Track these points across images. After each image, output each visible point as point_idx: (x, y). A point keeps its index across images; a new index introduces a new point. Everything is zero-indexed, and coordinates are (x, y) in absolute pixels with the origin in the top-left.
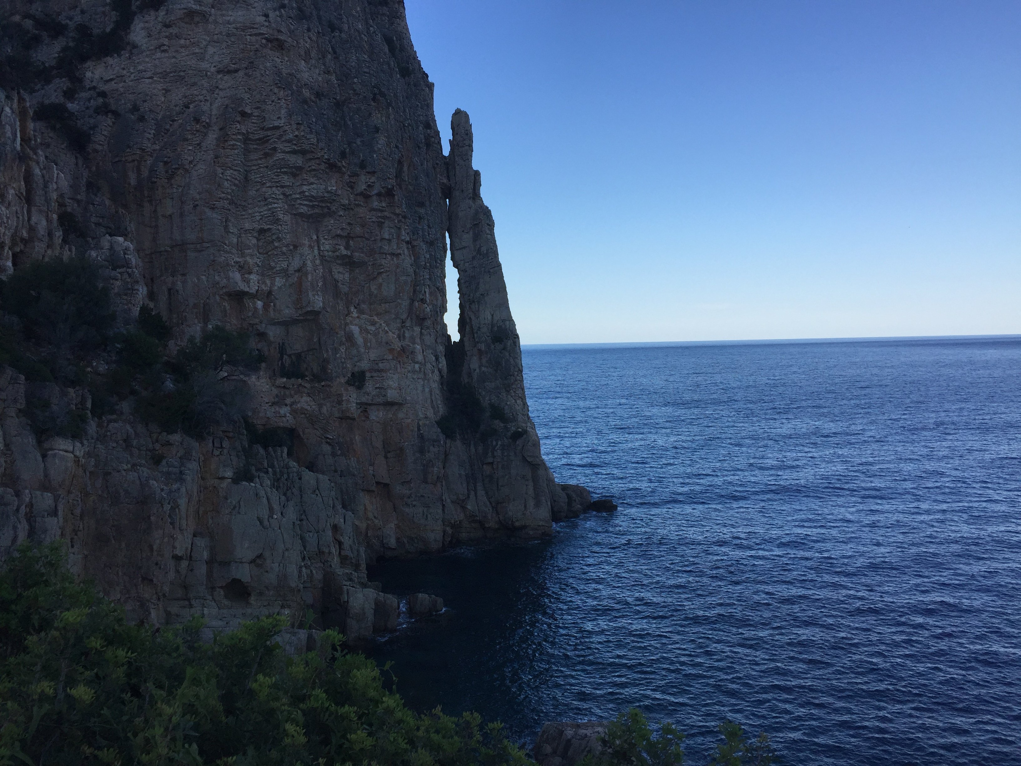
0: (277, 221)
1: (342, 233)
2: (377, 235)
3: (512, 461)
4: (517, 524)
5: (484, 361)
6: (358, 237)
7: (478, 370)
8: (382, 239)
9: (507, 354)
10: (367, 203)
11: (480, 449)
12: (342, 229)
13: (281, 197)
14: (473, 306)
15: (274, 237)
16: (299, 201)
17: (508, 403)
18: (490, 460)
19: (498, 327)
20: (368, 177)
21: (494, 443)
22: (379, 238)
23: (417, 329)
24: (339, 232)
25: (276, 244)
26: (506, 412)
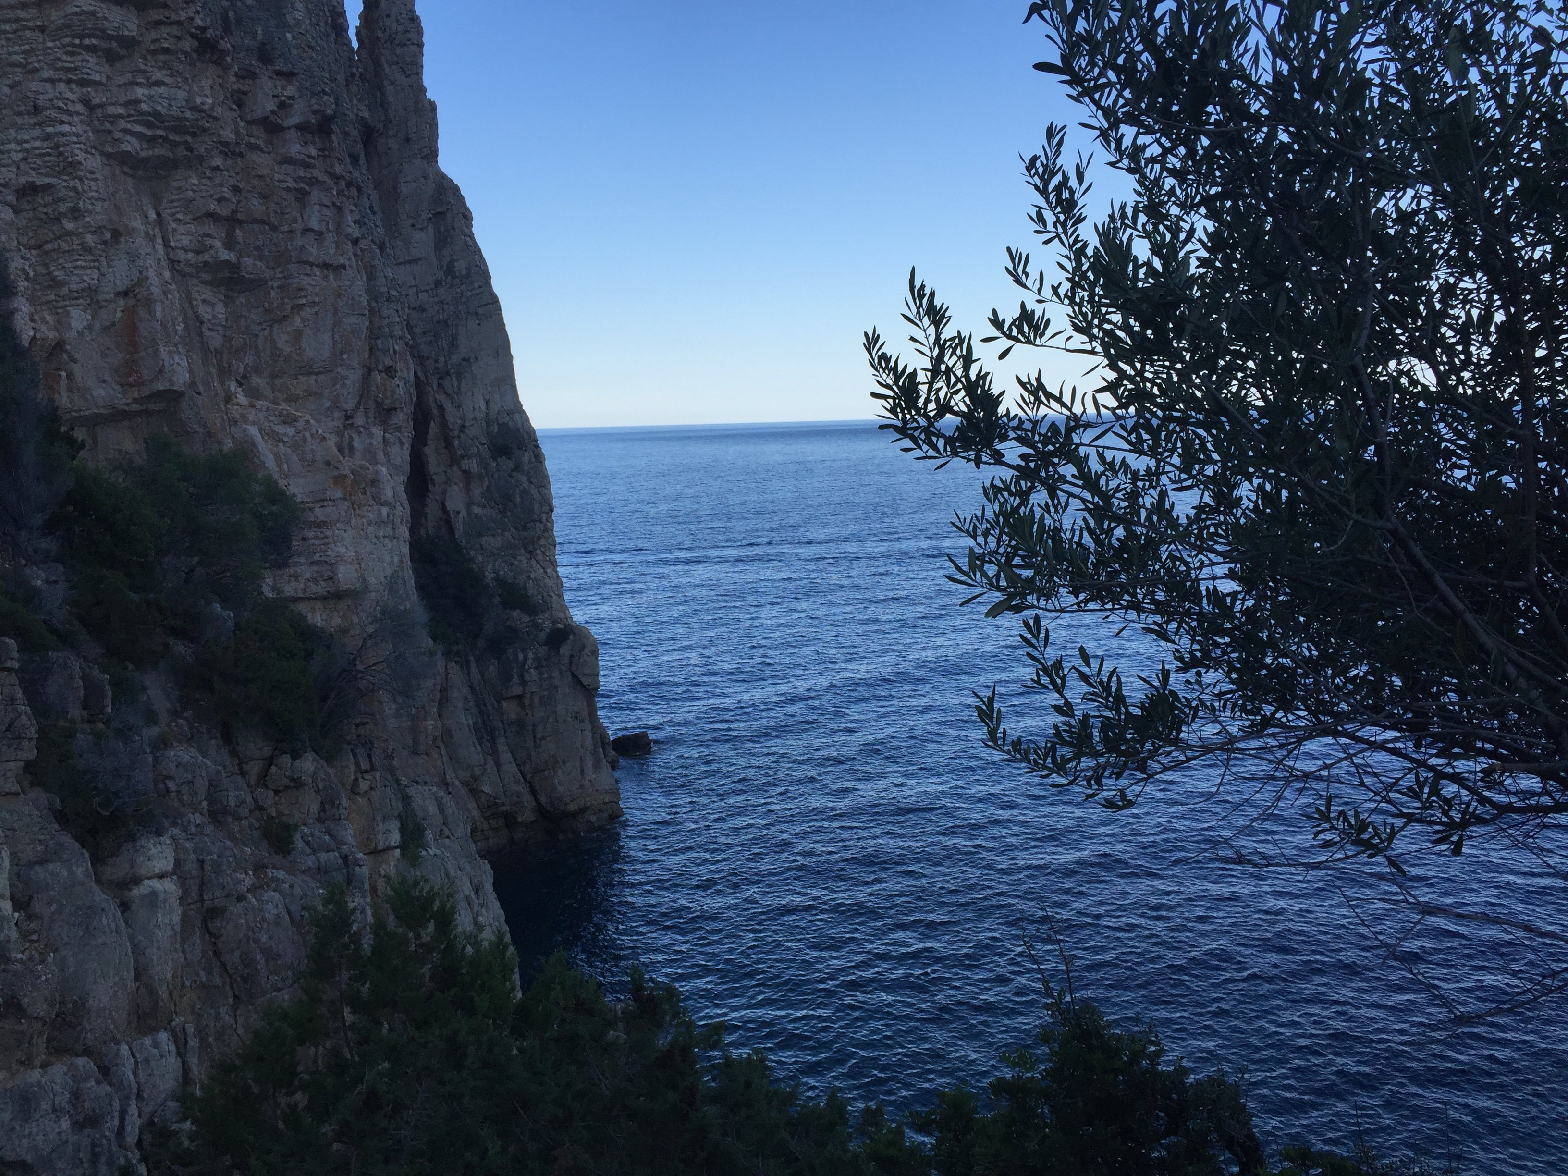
0: (71, 167)
1: (218, 211)
2: (295, 221)
3: (557, 687)
5: (477, 491)
6: (256, 221)
7: (463, 513)
8: (307, 230)
9: (524, 479)
10: (272, 144)
11: (492, 670)
12: (221, 200)
13: (79, 107)
14: (446, 383)
15: (63, 207)
16: (122, 124)
17: (532, 576)
18: (517, 690)
19: (499, 425)
20: (278, 83)
21: (521, 657)
22: (299, 226)
23: (378, 431)
24: (213, 206)
25: (70, 226)
26: (530, 592)
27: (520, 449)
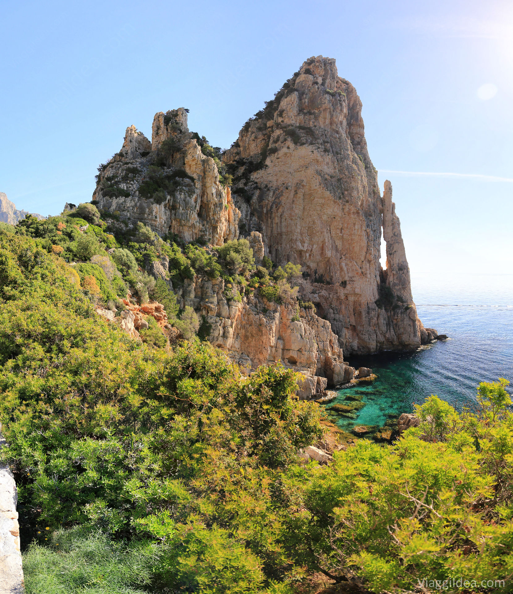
0: (315, 223)
4: (406, 343)
5: (395, 278)
8: (355, 229)
9: (404, 275)
10: (349, 216)
11: (392, 313)
13: (316, 214)
14: (391, 256)
15: (314, 229)
16: (323, 216)
17: (404, 295)
20: (349, 206)
23: (368, 265)
24: (338, 227)
25: (314, 232)
26: (403, 298)
27: (404, 269)
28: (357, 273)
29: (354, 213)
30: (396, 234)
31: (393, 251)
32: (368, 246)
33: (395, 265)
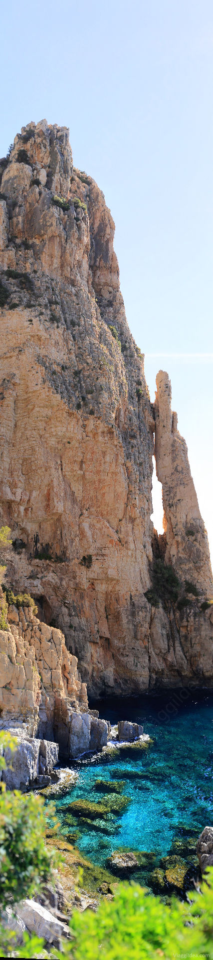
0: (34, 451)
1: (77, 459)
3: (202, 625)
4: (207, 674)
5: (180, 549)
7: (176, 556)
8: (105, 462)
9: (198, 544)
10: (95, 438)
11: (178, 615)
13: (37, 435)
14: (172, 509)
15: (33, 463)
16: (49, 439)
17: (199, 581)
18: (185, 624)
19: (190, 524)
20: (96, 421)
21: (188, 611)
22: (103, 461)
23: (130, 525)
24: (75, 459)
25: (33, 467)
26: (197, 587)
27: (197, 532)
28: (111, 542)
29: (103, 432)
30: (179, 469)
31: (175, 500)
32: (130, 492)
33: (180, 526)
